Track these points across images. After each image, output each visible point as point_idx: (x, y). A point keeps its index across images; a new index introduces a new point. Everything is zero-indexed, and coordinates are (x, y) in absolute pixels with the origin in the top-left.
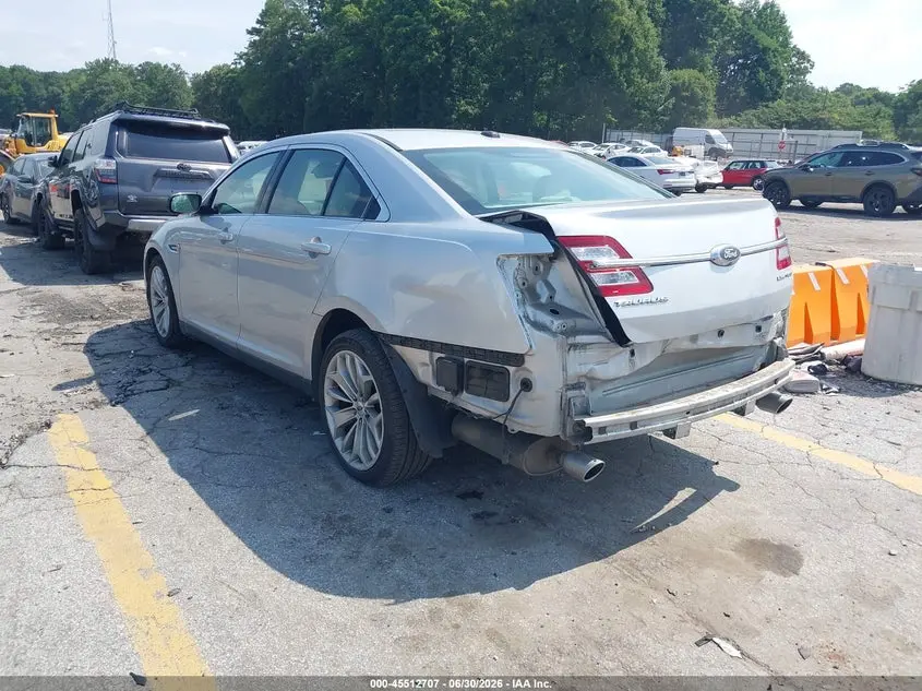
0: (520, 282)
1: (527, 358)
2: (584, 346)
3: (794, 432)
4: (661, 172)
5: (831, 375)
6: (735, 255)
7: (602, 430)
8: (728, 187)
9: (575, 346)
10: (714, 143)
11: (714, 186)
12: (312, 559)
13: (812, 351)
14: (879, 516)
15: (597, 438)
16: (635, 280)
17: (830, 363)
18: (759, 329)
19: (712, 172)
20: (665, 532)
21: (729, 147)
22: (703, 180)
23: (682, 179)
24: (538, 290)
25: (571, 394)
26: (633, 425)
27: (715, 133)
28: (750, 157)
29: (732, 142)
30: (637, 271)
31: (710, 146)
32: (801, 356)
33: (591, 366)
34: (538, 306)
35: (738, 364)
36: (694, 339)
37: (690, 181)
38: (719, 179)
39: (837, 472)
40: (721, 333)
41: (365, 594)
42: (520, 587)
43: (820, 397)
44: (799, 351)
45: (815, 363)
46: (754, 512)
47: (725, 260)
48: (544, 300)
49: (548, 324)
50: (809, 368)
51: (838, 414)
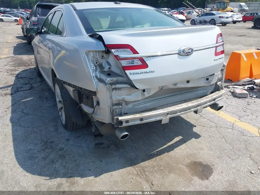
0: (95, 62)
1: (97, 93)
2: (119, 89)
3: (231, 114)
4: (220, 17)
5: (256, 91)
6: (190, 51)
7: (127, 121)
8: (245, 22)
9: (116, 89)
10: (242, 7)
11: (239, 22)
12: (31, 158)
13: (251, 81)
14: (252, 154)
15: (124, 125)
16: (140, 63)
17: (256, 86)
18: (207, 79)
19: (238, 17)
20: (162, 156)
21: (247, 8)
22: (235, 19)
23: (227, 19)
24: (104, 65)
25: (115, 107)
26: (141, 119)
27: (242, 4)
28: (254, 11)
29: (248, 7)
30: (141, 59)
31: (240, 8)
32: (246, 83)
33: (124, 96)
34: (102, 72)
35: (200, 92)
36: (175, 84)
37: (230, 20)
38: (241, 19)
39: (242, 133)
40: (188, 82)
41: (40, 174)
42: (96, 176)
43: (248, 99)
44: (246, 81)
45: (250, 86)
46: (202, 149)
47: (185, 53)
48: (106, 70)
49: (105, 80)
50: (248, 88)
51: (253, 107)
